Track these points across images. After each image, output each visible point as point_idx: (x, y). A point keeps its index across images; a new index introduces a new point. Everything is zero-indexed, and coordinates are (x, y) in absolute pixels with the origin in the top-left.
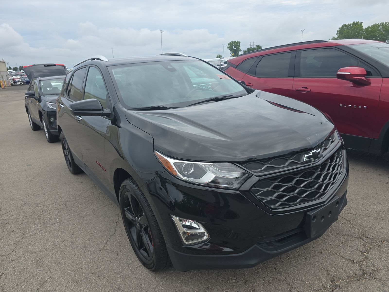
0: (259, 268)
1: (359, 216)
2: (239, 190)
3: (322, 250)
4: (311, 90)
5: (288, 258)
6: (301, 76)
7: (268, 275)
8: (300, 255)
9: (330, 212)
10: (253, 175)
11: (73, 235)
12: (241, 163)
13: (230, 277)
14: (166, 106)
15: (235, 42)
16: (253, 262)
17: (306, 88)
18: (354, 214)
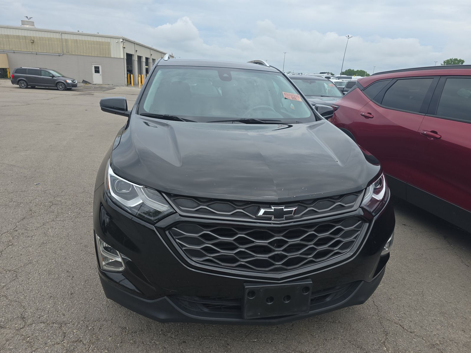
0: (212, 335)
1: (409, 333)
2: (155, 225)
3: (307, 350)
4: (440, 138)
5: (256, 340)
6: (436, 115)
7: (212, 347)
8: (273, 343)
9: (288, 297)
10: (176, 212)
11: (88, 232)
12: (172, 195)
13: (173, 331)
14: (180, 118)
15: (456, 60)
16: (162, 316)
17: (436, 133)
18: (405, 328)
